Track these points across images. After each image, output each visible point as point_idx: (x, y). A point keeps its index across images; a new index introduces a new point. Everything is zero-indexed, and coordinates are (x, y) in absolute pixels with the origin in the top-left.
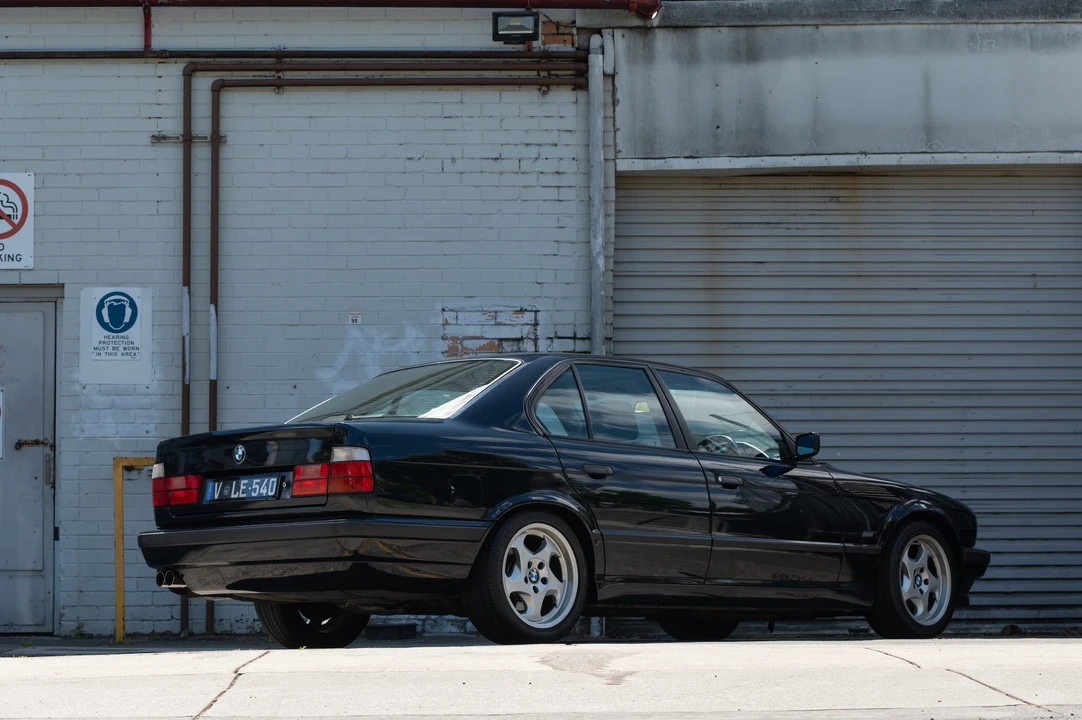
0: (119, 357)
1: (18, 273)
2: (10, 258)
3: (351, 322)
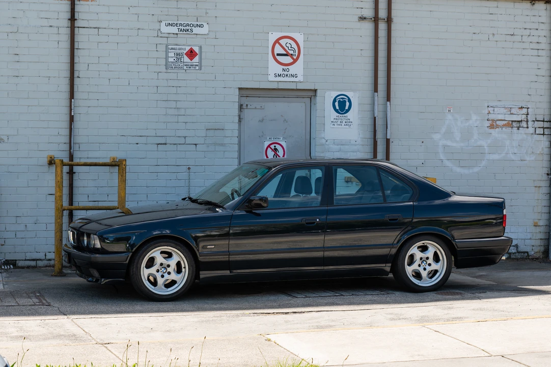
0: (343, 126)
1: (295, 83)
2: (292, 76)
3: (448, 112)
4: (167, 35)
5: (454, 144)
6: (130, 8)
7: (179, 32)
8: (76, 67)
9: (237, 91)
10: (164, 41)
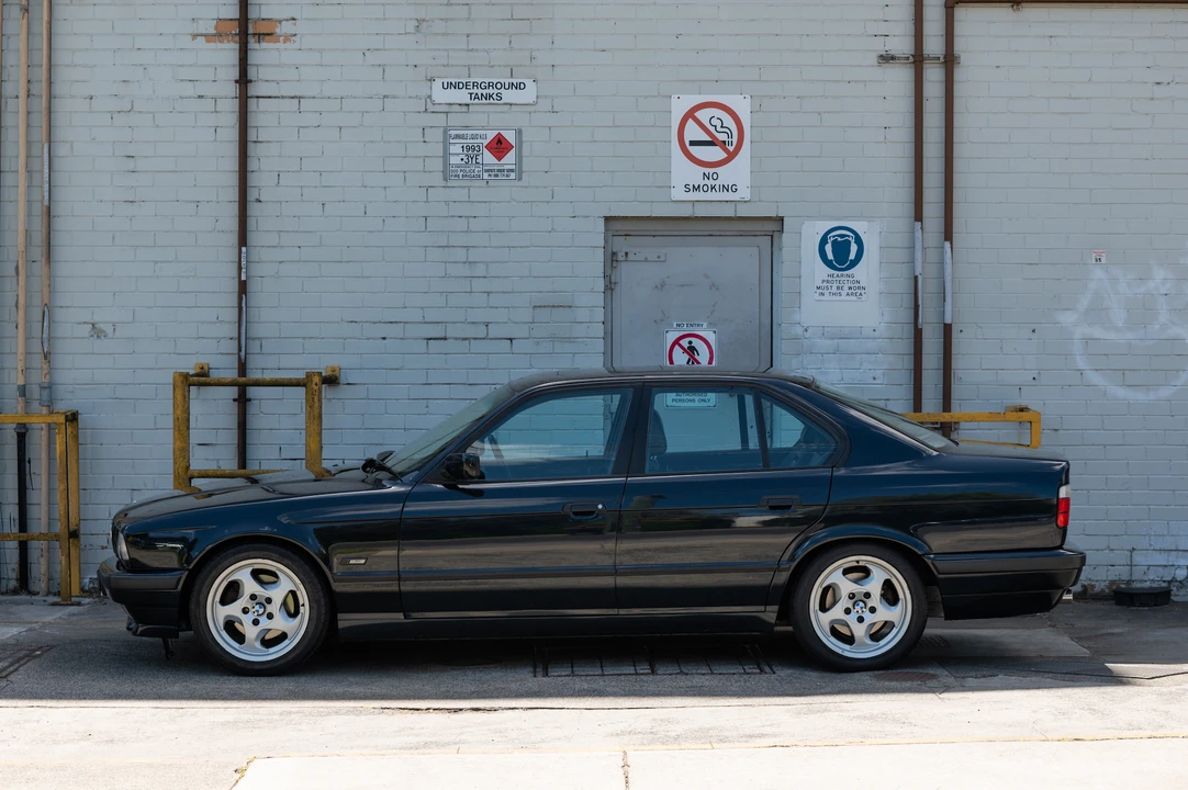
0: (844, 297)
1: (733, 204)
2: (725, 188)
3: (1094, 262)
4: (446, 109)
5: (1112, 336)
6: (367, 53)
7: (472, 101)
8: (253, 180)
9: (601, 223)
10: (440, 120)
